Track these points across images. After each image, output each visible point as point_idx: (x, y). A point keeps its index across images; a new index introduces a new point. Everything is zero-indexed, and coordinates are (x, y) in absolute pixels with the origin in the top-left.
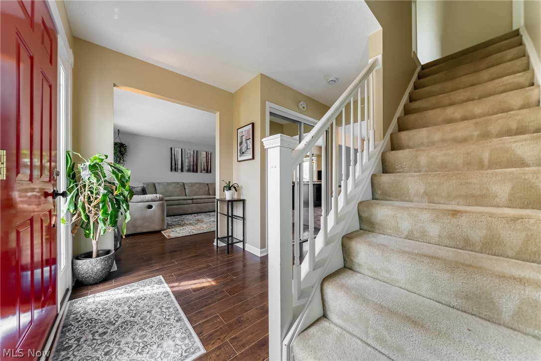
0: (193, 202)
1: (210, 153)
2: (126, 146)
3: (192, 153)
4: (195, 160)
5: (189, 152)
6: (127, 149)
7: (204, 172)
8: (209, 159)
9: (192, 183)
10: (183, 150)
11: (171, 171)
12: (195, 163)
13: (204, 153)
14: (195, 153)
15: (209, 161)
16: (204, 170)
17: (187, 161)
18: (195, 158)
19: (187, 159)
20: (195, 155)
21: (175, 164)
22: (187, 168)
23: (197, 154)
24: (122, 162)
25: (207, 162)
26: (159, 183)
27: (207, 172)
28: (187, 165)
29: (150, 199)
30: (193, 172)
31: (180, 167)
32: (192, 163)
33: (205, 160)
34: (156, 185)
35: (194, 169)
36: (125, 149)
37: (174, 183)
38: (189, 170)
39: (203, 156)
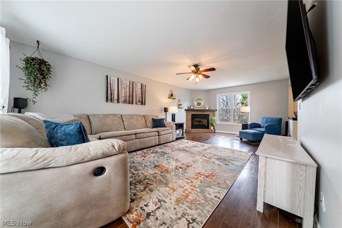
0: (137, 137)
1: (144, 85)
2: (49, 65)
3: (128, 83)
4: (131, 91)
5: (125, 83)
6: (51, 70)
7: (139, 103)
8: (144, 90)
9: (129, 115)
10: (119, 79)
11: (107, 101)
12: (131, 94)
13: (140, 85)
14: (131, 84)
15: (144, 93)
16: (139, 102)
17: (123, 91)
18: (131, 89)
19: (123, 89)
20: (131, 86)
21: (111, 94)
22: (123, 99)
23: (132, 85)
24: (42, 85)
25: (142, 94)
26: (94, 115)
27: (142, 104)
28: (123, 96)
29: (99, 152)
30: (129, 103)
31: (116, 97)
32: (128, 94)
33: (140, 91)
34: (91, 118)
35: (130, 101)
36: (48, 69)
37: (112, 115)
38: (125, 102)
39: (138, 88)
